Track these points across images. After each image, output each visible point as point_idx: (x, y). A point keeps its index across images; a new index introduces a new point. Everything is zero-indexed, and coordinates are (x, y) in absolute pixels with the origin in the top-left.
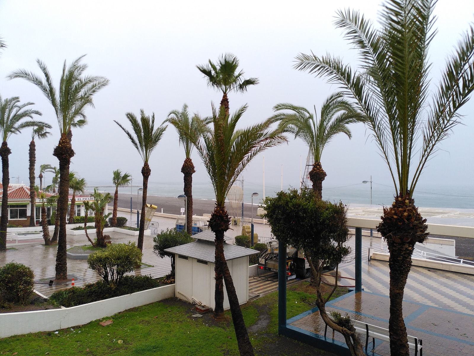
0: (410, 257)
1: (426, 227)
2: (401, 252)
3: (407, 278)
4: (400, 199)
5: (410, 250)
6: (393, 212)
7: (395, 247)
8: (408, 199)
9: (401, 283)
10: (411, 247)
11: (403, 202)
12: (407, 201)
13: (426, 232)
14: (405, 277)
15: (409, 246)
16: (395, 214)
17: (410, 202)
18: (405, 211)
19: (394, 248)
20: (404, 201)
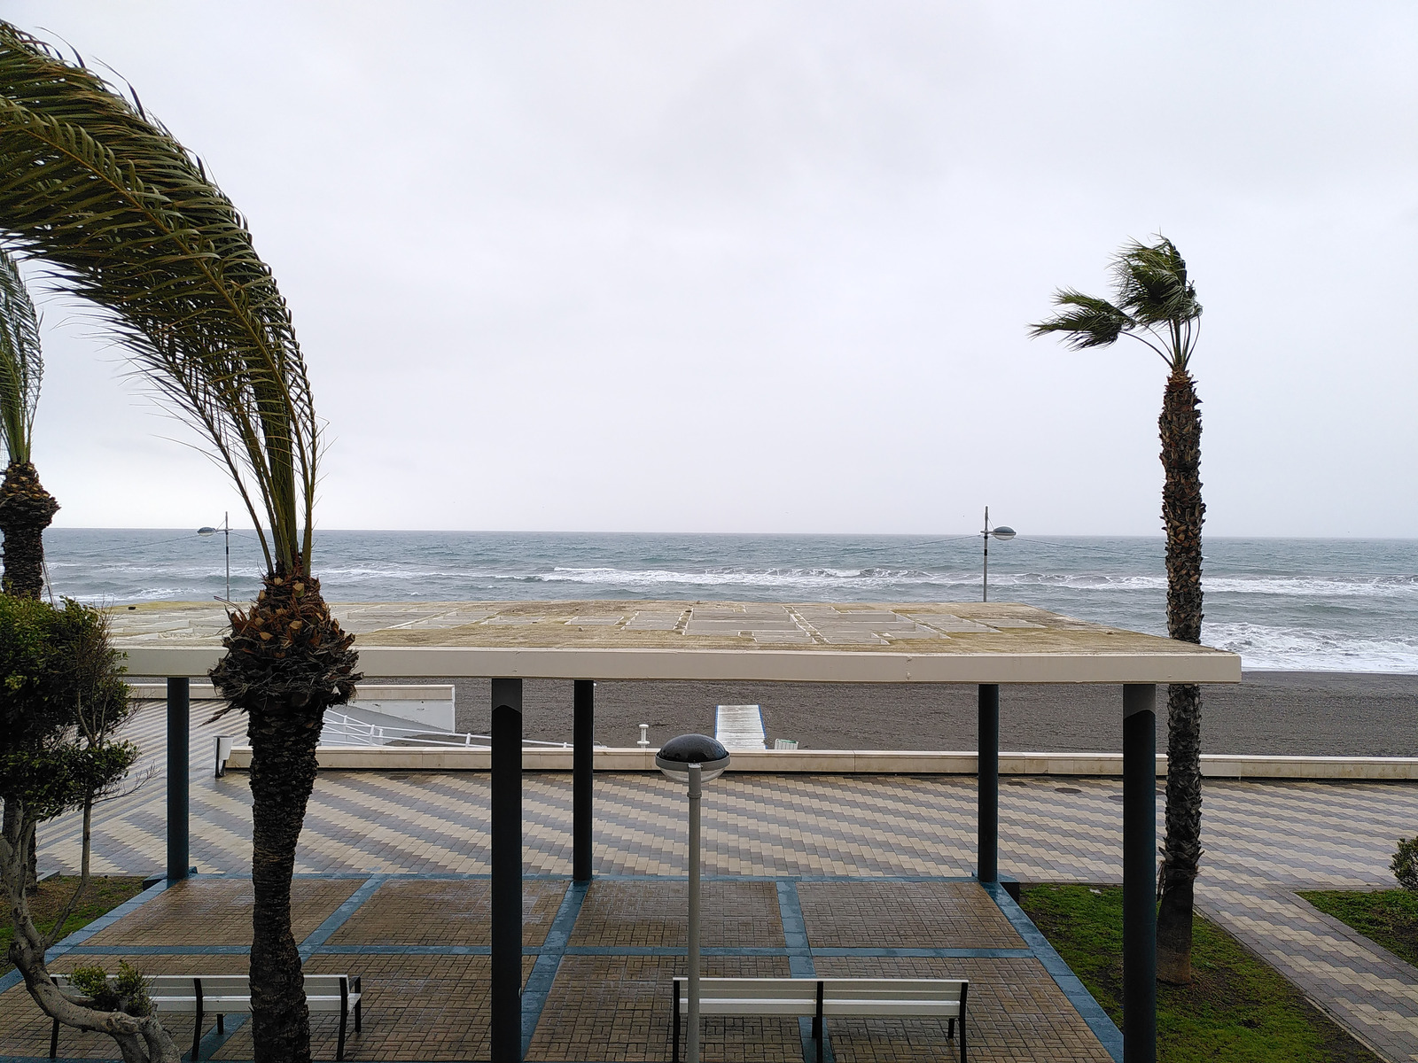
0: (311, 750)
1: (354, 656)
2: (286, 738)
3: (303, 814)
4: (278, 581)
5: (310, 730)
6: (259, 621)
7: (268, 726)
8: (300, 580)
9: (286, 831)
10: (314, 719)
11: (287, 590)
12: (299, 586)
13: (353, 672)
14: (299, 811)
15: (308, 720)
16: (266, 628)
17: (307, 588)
18: (292, 617)
19: (263, 731)
20: (292, 585)
